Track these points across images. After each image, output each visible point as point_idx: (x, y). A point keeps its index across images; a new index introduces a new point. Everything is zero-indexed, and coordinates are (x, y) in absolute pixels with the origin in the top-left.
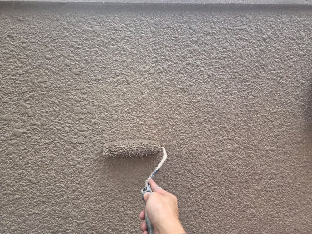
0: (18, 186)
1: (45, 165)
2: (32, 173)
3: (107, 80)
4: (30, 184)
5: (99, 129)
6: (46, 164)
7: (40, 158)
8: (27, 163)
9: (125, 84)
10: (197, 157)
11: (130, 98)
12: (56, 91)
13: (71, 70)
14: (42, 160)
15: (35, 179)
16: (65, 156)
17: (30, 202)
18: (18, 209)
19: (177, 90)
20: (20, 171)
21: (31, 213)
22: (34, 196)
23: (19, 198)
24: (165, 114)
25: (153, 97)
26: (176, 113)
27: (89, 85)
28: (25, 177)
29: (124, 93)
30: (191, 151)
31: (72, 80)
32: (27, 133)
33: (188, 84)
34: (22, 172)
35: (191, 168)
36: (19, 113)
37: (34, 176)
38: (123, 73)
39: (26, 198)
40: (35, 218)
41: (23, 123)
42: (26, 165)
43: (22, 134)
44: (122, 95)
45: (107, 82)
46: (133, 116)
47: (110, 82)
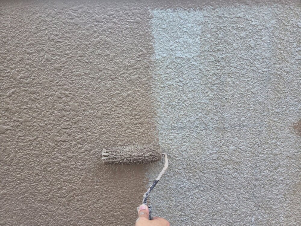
0: (4, 181)
1: (29, 162)
2: (17, 170)
3: (89, 76)
4: (16, 181)
5: (83, 127)
6: (31, 161)
7: (25, 155)
8: (12, 159)
9: (108, 80)
10: (189, 159)
11: (115, 95)
12: (37, 87)
13: (53, 65)
14: (26, 157)
15: (20, 176)
16: (49, 153)
17: (16, 197)
18: (5, 205)
19: (166, 87)
20: (6, 167)
21: (17, 208)
22: (20, 193)
23: (6, 194)
24: (152, 112)
25: (139, 93)
26: (165, 112)
27: (71, 80)
28: (11, 173)
29: (108, 90)
30: (181, 153)
31: (53, 75)
32: (10, 130)
33: (178, 79)
34: (8, 168)
35: (181, 171)
36: (3, 110)
37: (19, 173)
38: (106, 68)
39: (12, 194)
40: (22, 214)
41: (7, 119)
42: (11, 162)
43: (7, 130)
44: (106, 92)
45: (90, 77)
46: (118, 114)
47: (93, 78)
